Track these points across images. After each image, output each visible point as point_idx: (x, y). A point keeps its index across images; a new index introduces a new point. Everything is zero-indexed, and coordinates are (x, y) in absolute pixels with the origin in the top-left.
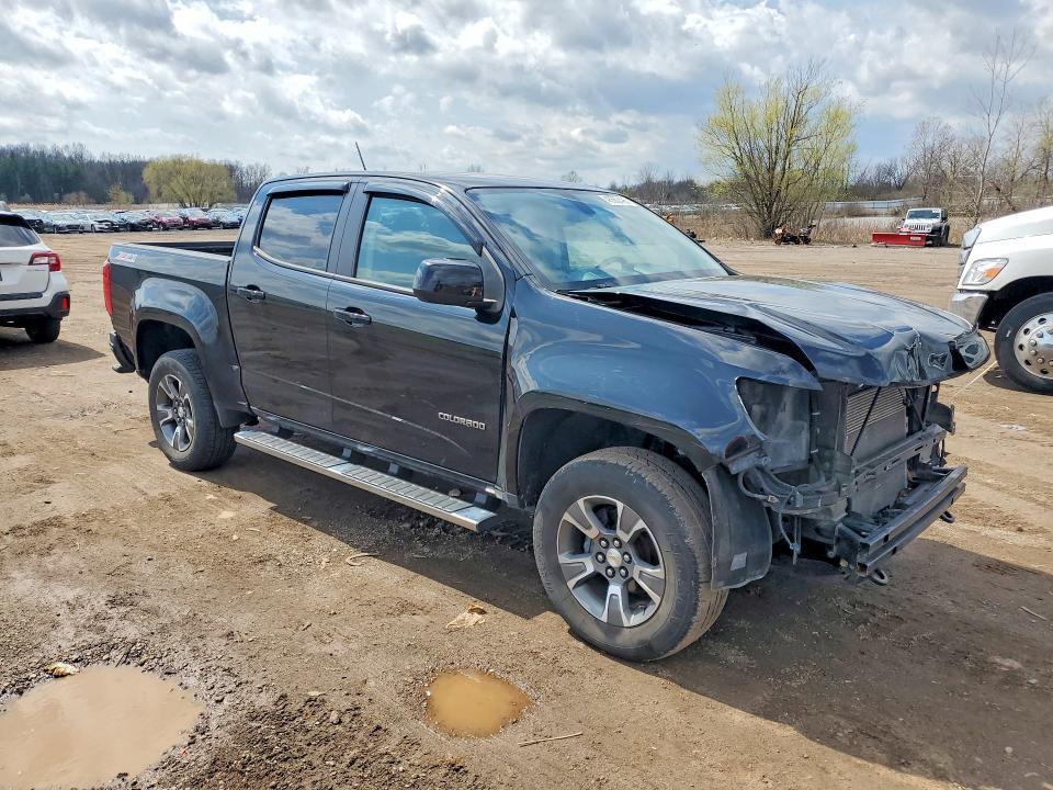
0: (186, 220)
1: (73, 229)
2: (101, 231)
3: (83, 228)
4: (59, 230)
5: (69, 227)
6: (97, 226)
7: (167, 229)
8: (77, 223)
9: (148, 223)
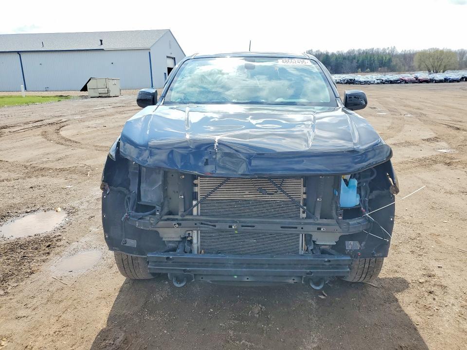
0: (417, 78)
1: (366, 83)
2: (378, 83)
3: (370, 82)
4: (360, 83)
5: (365, 82)
6: (376, 82)
7: (407, 83)
8: (368, 80)
9: (398, 80)
